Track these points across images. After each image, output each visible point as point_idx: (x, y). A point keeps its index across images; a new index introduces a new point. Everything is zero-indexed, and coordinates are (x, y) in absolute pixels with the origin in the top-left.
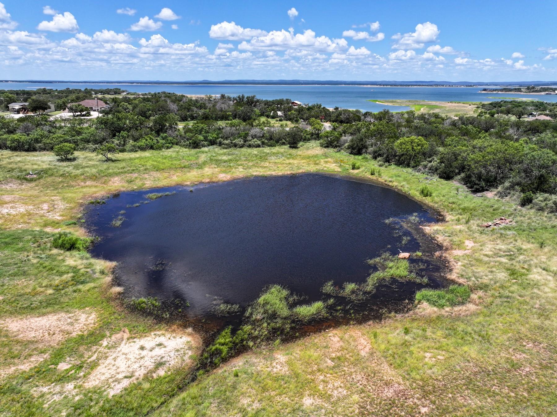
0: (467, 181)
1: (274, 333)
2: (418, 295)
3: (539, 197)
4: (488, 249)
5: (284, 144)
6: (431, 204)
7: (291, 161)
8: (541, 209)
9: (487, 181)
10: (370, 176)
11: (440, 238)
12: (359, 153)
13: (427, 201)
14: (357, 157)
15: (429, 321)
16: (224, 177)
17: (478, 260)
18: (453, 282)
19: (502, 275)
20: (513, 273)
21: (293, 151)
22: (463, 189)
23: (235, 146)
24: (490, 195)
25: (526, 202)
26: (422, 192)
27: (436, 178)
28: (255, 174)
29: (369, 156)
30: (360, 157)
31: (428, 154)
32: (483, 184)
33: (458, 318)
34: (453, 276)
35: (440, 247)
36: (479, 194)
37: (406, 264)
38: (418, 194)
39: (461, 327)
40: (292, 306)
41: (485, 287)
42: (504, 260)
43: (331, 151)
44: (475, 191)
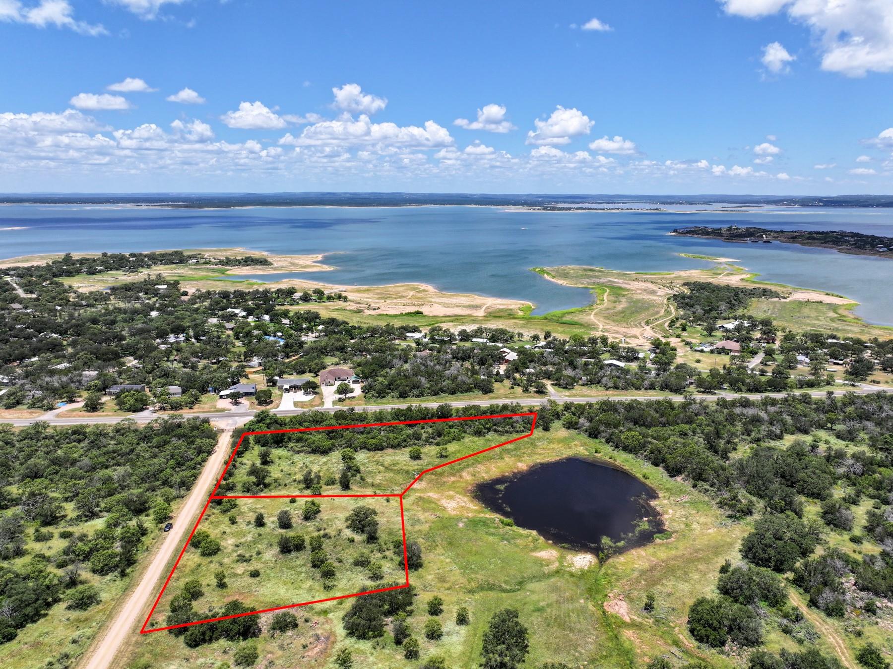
0: (667, 468)
1: (615, 552)
2: (655, 536)
3: (700, 483)
4: (678, 515)
5: (538, 426)
6: (650, 485)
7: (552, 446)
8: (700, 491)
9: (677, 471)
10: (610, 460)
11: (658, 509)
12: (596, 437)
13: (647, 482)
14: (595, 440)
15: (660, 545)
16: (523, 466)
17: (674, 520)
18: (666, 530)
19: (683, 526)
20: (687, 525)
21: (547, 434)
22: (665, 475)
23: (507, 432)
24: (679, 479)
25: (695, 486)
26: (644, 476)
27: (649, 464)
28: (538, 461)
29: (603, 440)
30: (597, 441)
31: (643, 446)
32: (675, 473)
33: (668, 543)
34: (666, 528)
35: (659, 514)
36: (673, 478)
37: (646, 523)
38: (641, 476)
39: (670, 546)
40: (615, 543)
41: (677, 532)
42: (684, 519)
43: (573, 432)
44: (671, 477)
